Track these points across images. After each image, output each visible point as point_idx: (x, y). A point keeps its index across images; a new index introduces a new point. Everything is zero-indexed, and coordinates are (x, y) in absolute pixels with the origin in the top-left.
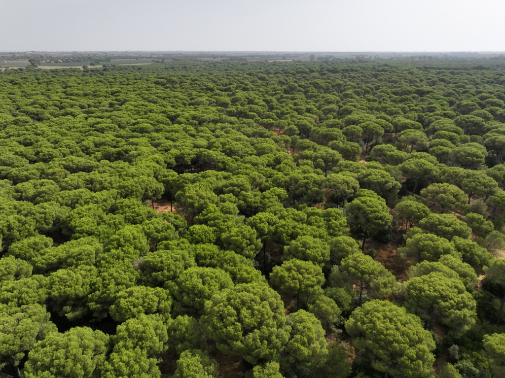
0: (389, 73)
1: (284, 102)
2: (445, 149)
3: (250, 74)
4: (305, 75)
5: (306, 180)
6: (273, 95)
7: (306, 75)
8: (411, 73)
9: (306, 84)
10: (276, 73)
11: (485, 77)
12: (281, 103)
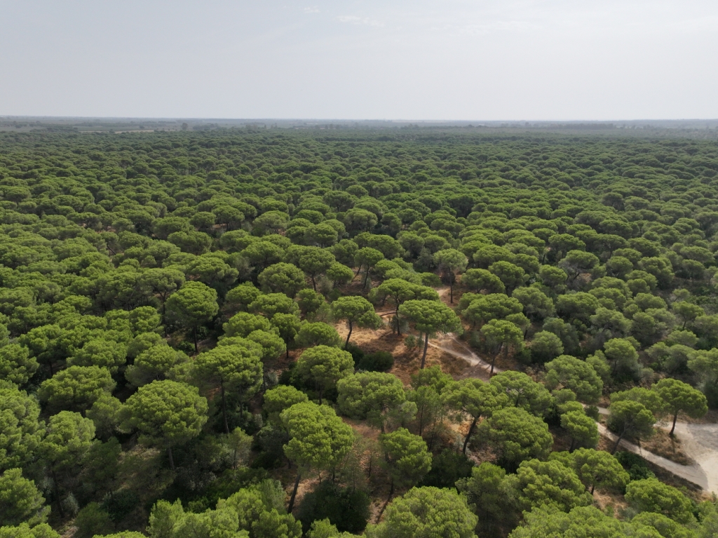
0: (279, 147)
1: (122, 188)
2: (300, 228)
3: (77, 152)
4: (165, 151)
5: (116, 281)
6: (106, 181)
7: (168, 151)
8: (306, 146)
9: (162, 163)
10: (122, 149)
11: (384, 149)
12: (117, 190)
